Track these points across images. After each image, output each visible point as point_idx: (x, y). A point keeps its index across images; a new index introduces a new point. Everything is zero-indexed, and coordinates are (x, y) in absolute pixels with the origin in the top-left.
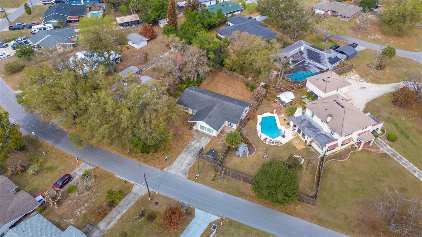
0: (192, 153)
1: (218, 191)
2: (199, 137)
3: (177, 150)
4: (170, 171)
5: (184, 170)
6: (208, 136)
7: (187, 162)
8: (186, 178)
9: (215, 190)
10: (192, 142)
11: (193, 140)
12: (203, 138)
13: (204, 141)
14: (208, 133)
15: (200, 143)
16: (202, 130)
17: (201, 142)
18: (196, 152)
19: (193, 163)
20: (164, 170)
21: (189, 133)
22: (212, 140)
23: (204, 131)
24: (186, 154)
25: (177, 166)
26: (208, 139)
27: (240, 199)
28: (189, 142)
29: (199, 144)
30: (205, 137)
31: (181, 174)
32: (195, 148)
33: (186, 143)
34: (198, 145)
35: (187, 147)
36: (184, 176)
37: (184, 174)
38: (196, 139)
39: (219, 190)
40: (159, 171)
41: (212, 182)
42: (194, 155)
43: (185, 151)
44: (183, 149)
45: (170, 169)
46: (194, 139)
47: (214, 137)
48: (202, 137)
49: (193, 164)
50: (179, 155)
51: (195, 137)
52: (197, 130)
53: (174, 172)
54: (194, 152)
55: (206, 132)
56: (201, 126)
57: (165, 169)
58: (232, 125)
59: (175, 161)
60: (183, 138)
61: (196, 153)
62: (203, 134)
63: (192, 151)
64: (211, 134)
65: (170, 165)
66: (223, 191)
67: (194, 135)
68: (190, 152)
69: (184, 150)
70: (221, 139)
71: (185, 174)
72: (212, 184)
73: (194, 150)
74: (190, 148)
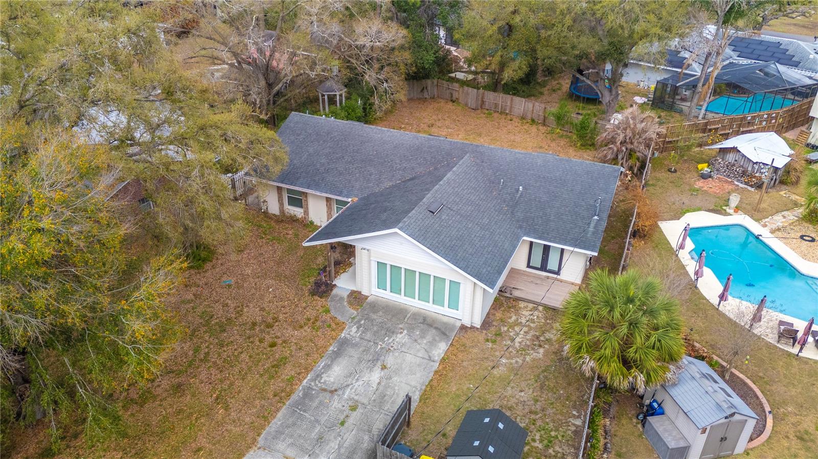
0: (334, 445)
2: (375, 333)
3: (220, 424)
6: (426, 323)
10: (328, 367)
11: (337, 355)
12: (401, 338)
13: (409, 358)
14: (429, 308)
15: (384, 367)
16: (387, 295)
17: (390, 360)
21: (311, 313)
22: (456, 348)
23: (401, 299)
26: (433, 343)
28: (308, 370)
29: (375, 376)
30: (411, 329)
32: (353, 408)
33: (288, 371)
34: (368, 384)
35: (297, 404)
38: (355, 345)
43: (279, 433)
44: (265, 417)
46: (344, 343)
47: (463, 328)
48: (391, 332)
51: (351, 332)
52: (357, 298)
54: (349, 438)
55: (414, 303)
56: (382, 266)
58: (553, 264)
60: (273, 345)
61: (359, 441)
62: (397, 313)
63: (331, 428)
64: (442, 311)
67: (340, 326)
68: (314, 435)
69: (276, 423)
70: (513, 340)
73: (342, 424)
74: (315, 404)
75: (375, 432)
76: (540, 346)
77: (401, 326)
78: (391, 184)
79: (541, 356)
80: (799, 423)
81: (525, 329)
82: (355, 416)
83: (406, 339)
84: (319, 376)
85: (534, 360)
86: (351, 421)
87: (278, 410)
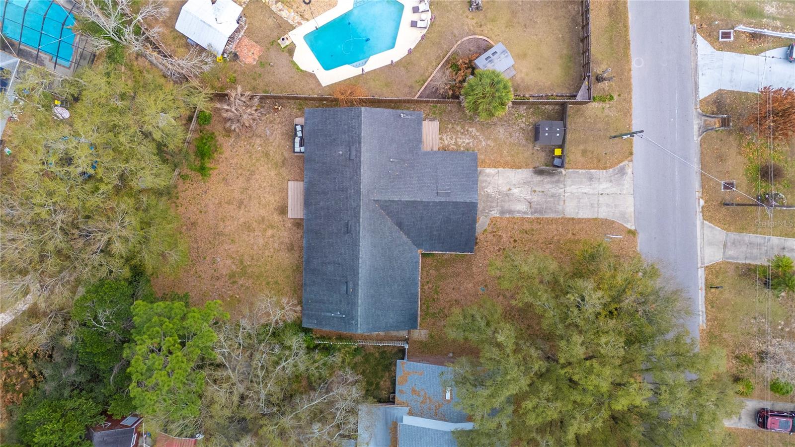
0: (553, 190)
1: (635, 74)
2: (492, 202)
3: (561, 235)
4: (631, 209)
5: (611, 181)
7: (586, 189)
8: (631, 164)
9: (635, 82)
10: (519, 212)
11: (510, 212)
12: (489, 190)
13: (500, 182)
15: (510, 189)
17: (505, 189)
18: (546, 184)
19: (581, 171)
20: (633, 228)
21: (490, 237)
24: (562, 203)
25: (608, 205)
26: (488, 175)
27: (630, 15)
28: (523, 219)
29: (515, 191)
31: (628, 180)
32: (535, 191)
33: (527, 226)
34: (521, 191)
35: (541, 213)
36: (629, 171)
37: (624, 174)
38: (502, 207)
39: (630, 70)
40: (641, 238)
41: (615, 97)
42: (558, 182)
43: (556, 212)
44: (552, 221)
45: (623, 215)
46: (503, 212)
48: (488, 196)
49: (584, 171)
50: (573, 219)
51: (495, 213)
53: (630, 200)
54: (548, 186)
57: (631, 226)
59: (596, 219)
60: (515, 241)
61: (548, 182)
63: (546, 195)
65: (613, 222)
66: (628, 62)
67: (493, 219)
68: (552, 199)
69: (552, 215)
70: (468, 143)
71: (622, 172)
72: (619, 95)
73: (543, 192)
74: (539, 206)
75: (542, 178)
76: (467, 131)
77: (483, 193)
78: (404, 236)
79: (474, 129)
80: (473, 26)
81: (458, 140)
82: (537, 189)
83: (490, 187)
84: (524, 213)
85: (477, 131)
86: (540, 189)
87: (546, 218)
